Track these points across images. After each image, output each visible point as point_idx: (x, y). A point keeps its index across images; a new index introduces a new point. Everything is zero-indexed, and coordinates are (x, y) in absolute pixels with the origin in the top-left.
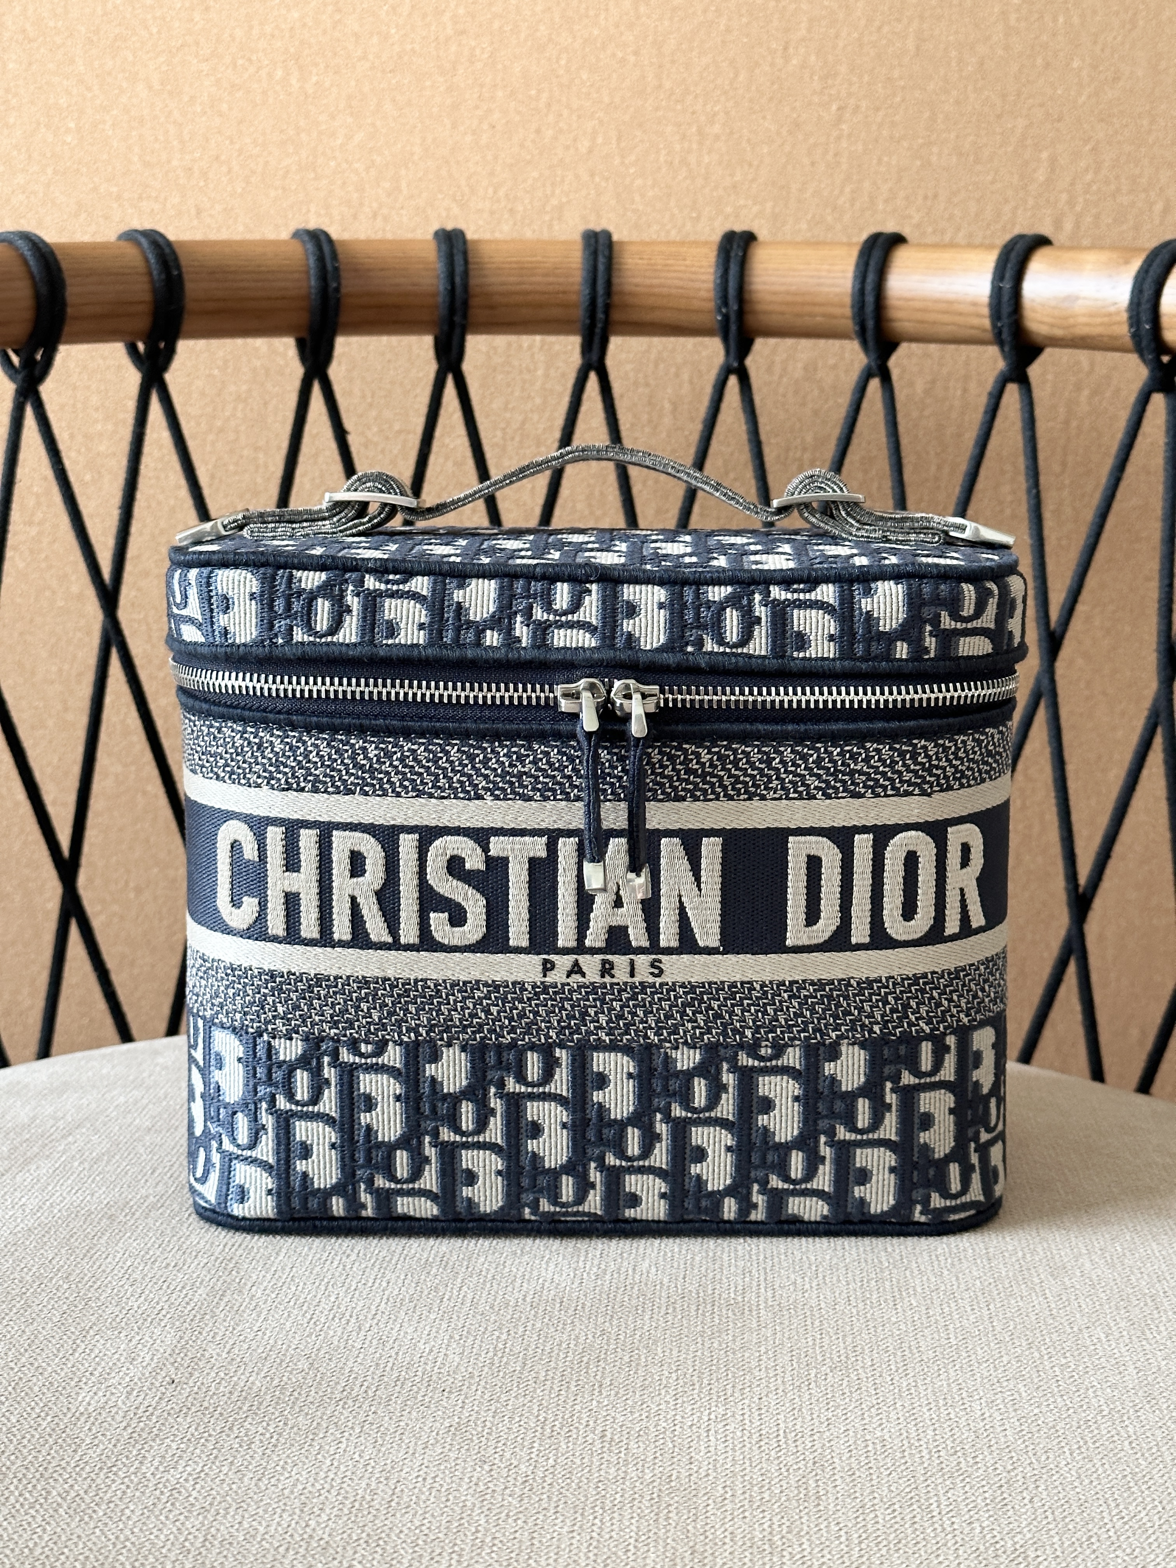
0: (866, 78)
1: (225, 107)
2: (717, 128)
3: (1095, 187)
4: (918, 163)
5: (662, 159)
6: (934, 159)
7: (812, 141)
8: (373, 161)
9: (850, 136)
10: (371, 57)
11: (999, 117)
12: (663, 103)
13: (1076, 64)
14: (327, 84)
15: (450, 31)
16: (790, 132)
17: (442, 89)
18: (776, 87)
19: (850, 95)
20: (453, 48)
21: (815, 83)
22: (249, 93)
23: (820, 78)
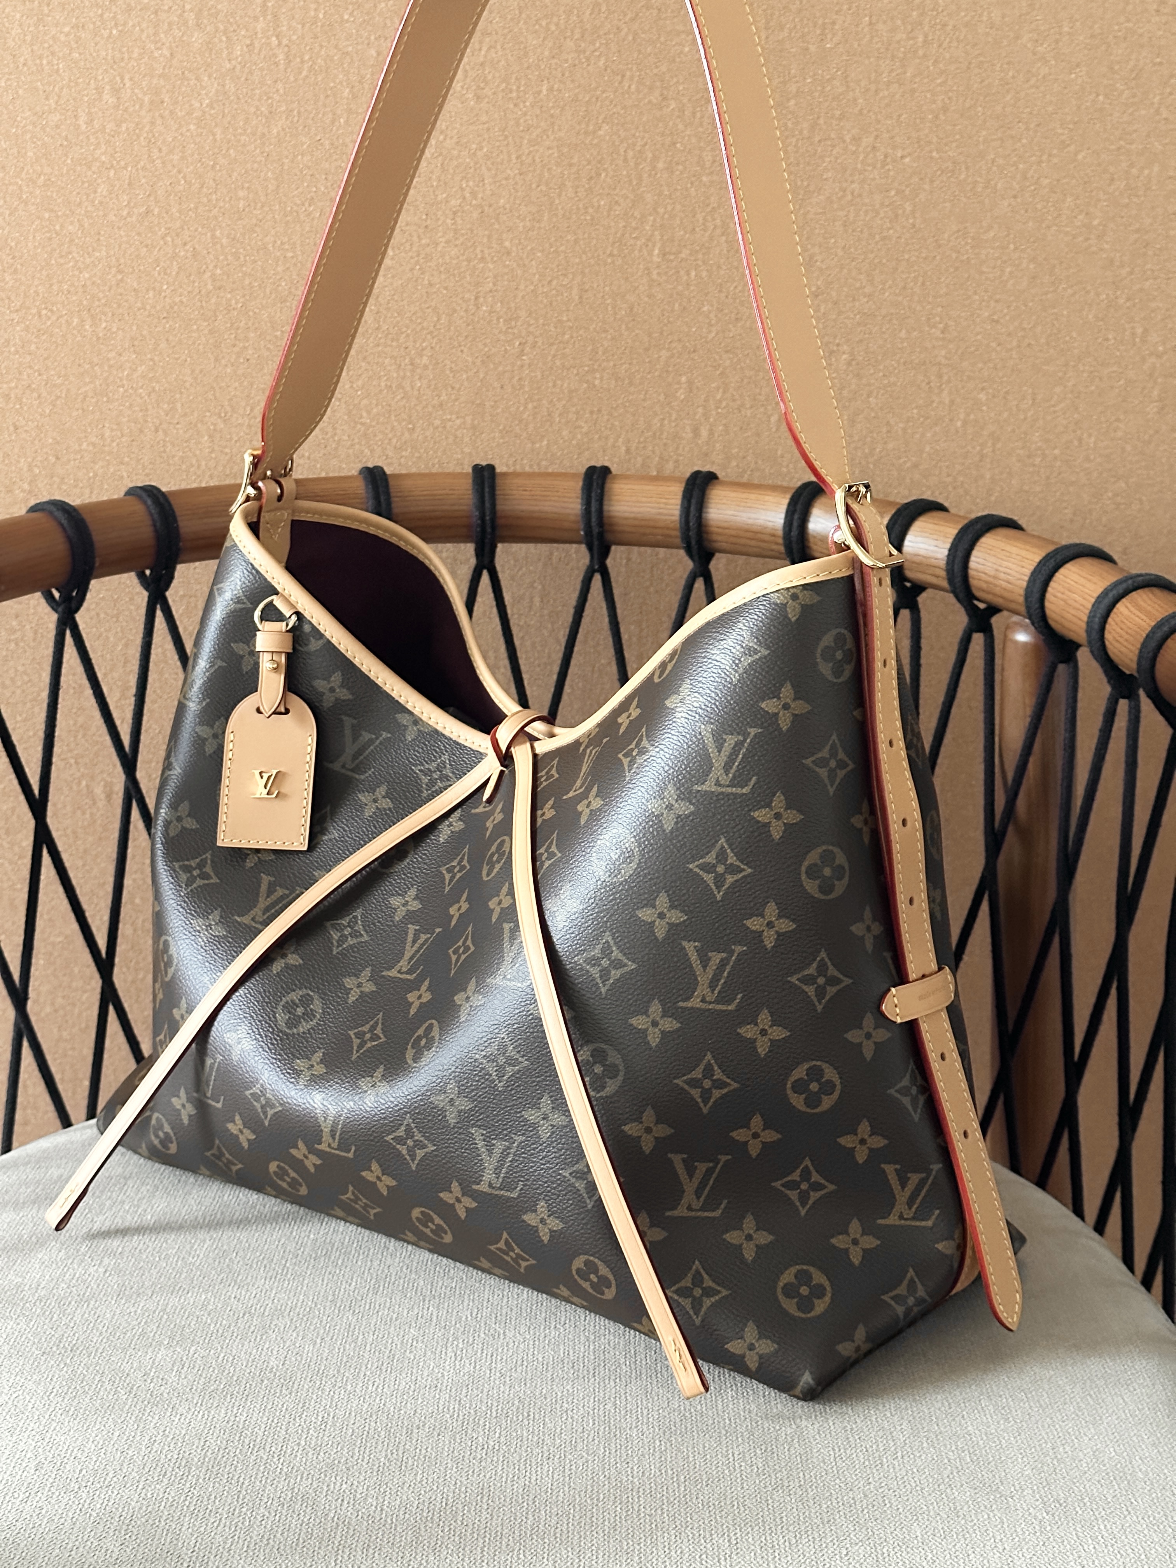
0: (541, 321)
1: (33, 347)
2: (425, 360)
3: (724, 404)
4: (585, 385)
5: (383, 384)
6: (597, 382)
7: (500, 369)
8: (154, 388)
9: (530, 365)
10: (148, 307)
11: (647, 350)
12: (382, 341)
13: (705, 309)
14: (114, 330)
15: (210, 287)
16: (483, 362)
17: (206, 332)
18: (470, 327)
19: (529, 333)
20: (213, 300)
21: (501, 324)
22: (52, 336)
23: (505, 321)
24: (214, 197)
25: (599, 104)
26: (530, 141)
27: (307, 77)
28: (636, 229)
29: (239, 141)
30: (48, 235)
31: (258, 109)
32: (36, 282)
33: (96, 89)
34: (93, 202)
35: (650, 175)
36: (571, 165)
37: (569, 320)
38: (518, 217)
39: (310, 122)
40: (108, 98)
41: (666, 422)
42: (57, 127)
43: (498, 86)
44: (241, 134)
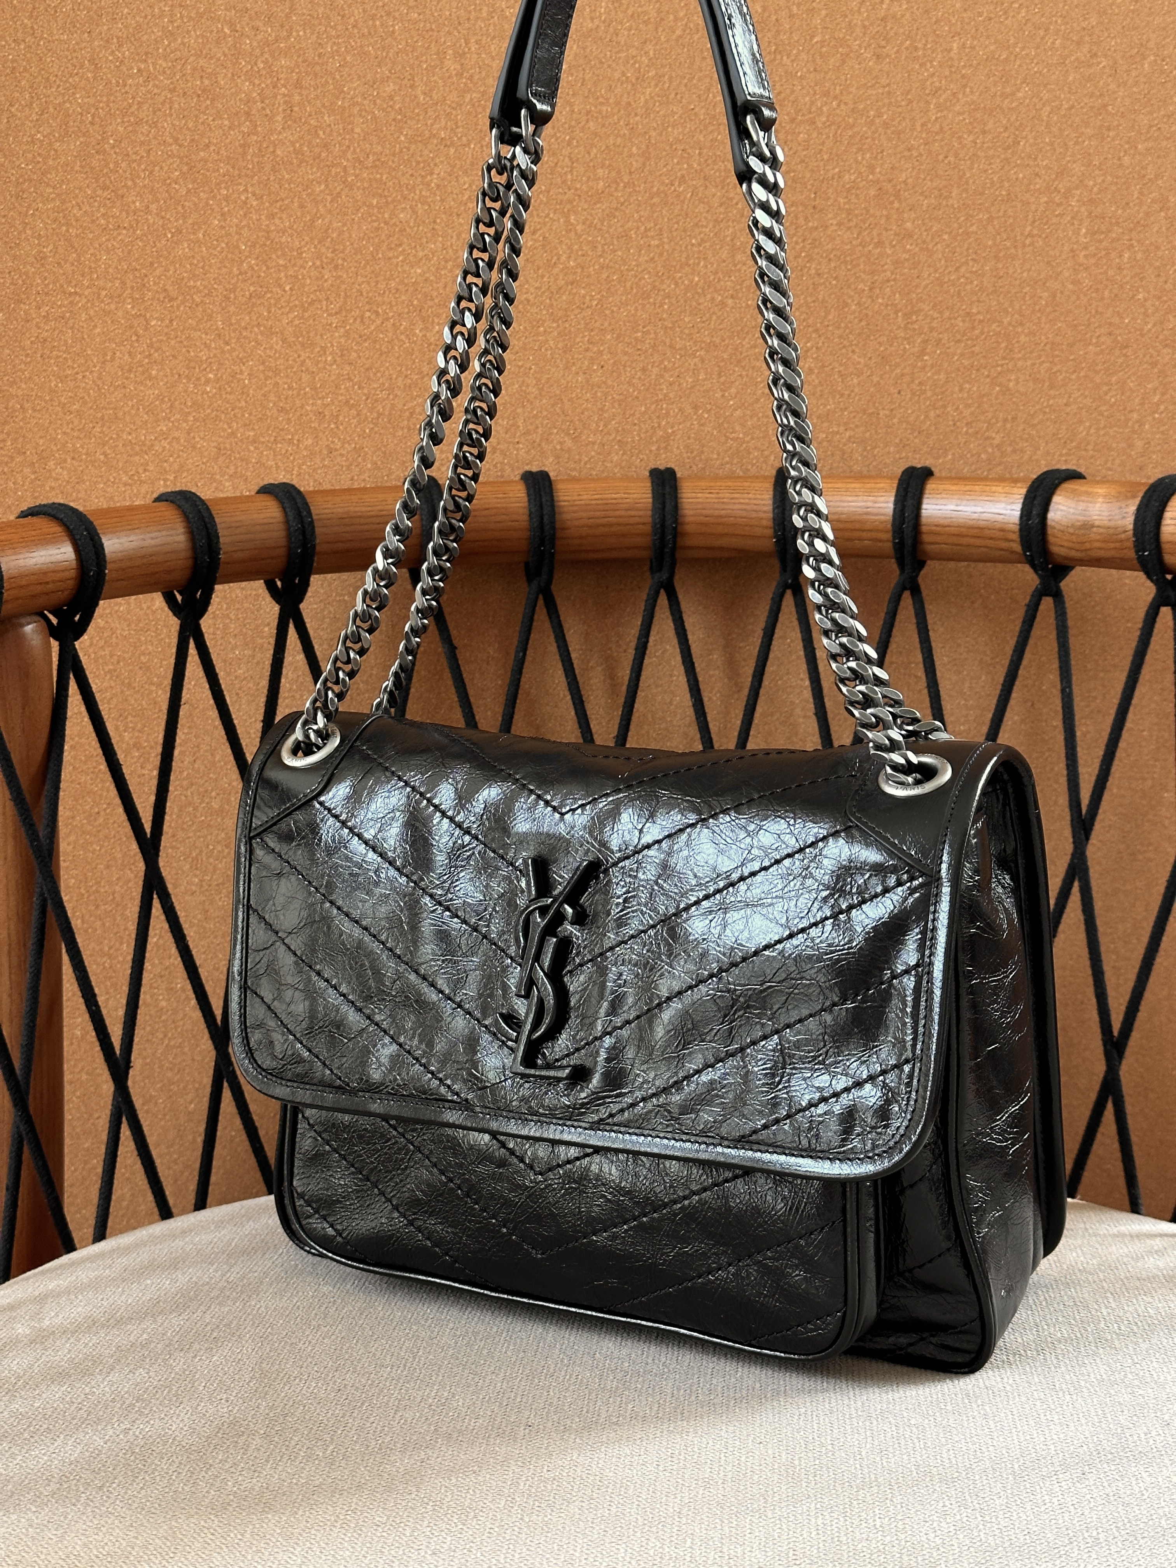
0: (947, 314)
1: (354, 356)
3: (1162, 407)
4: (997, 389)
6: (1011, 384)
7: (898, 371)
9: (932, 366)
11: (1071, 345)
13: (1140, 296)
15: (561, 282)
17: (555, 334)
18: (863, 323)
19: (932, 329)
20: (565, 297)
21: (900, 319)
22: (375, 342)
23: (905, 314)
24: (569, 177)
25: (1018, 62)
26: (938, 106)
27: (680, 37)
28: (1061, 204)
29: (600, 112)
30: (376, 224)
31: (623, 74)
32: (360, 279)
33: (438, 54)
34: (429, 185)
35: (1076, 143)
36: (984, 132)
37: (979, 313)
38: (922, 193)
39: (684, 89)
40: (452, 66)
41: (1092, 431)
42: (391, 98)
43: (902, 43)
44: (602, 104)
